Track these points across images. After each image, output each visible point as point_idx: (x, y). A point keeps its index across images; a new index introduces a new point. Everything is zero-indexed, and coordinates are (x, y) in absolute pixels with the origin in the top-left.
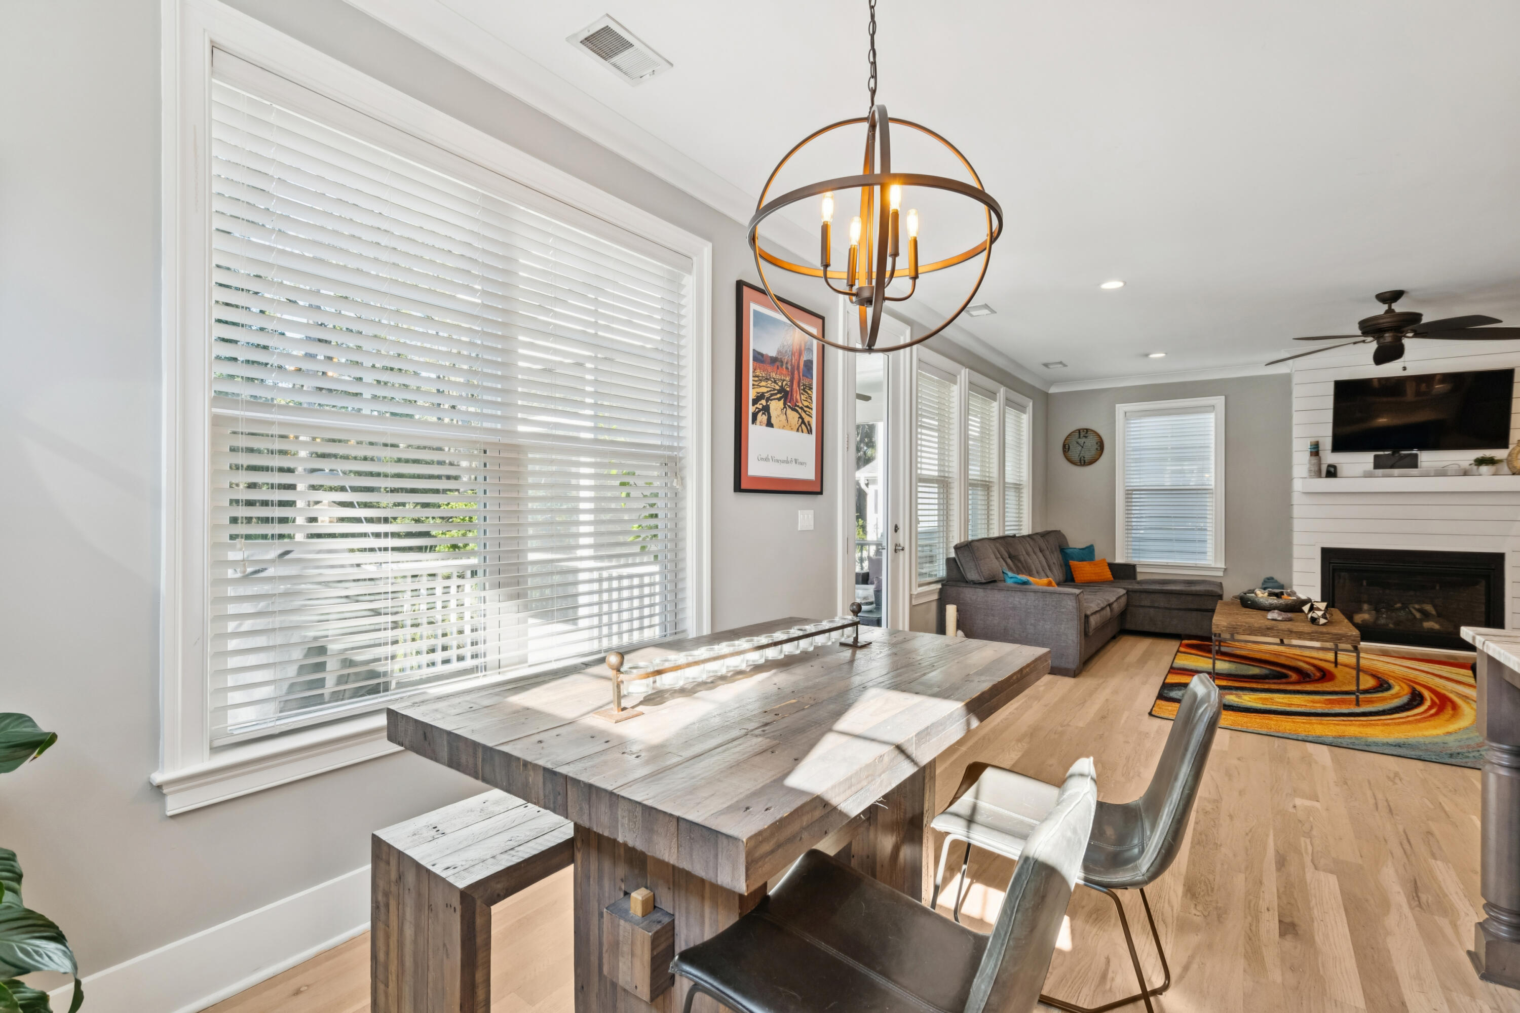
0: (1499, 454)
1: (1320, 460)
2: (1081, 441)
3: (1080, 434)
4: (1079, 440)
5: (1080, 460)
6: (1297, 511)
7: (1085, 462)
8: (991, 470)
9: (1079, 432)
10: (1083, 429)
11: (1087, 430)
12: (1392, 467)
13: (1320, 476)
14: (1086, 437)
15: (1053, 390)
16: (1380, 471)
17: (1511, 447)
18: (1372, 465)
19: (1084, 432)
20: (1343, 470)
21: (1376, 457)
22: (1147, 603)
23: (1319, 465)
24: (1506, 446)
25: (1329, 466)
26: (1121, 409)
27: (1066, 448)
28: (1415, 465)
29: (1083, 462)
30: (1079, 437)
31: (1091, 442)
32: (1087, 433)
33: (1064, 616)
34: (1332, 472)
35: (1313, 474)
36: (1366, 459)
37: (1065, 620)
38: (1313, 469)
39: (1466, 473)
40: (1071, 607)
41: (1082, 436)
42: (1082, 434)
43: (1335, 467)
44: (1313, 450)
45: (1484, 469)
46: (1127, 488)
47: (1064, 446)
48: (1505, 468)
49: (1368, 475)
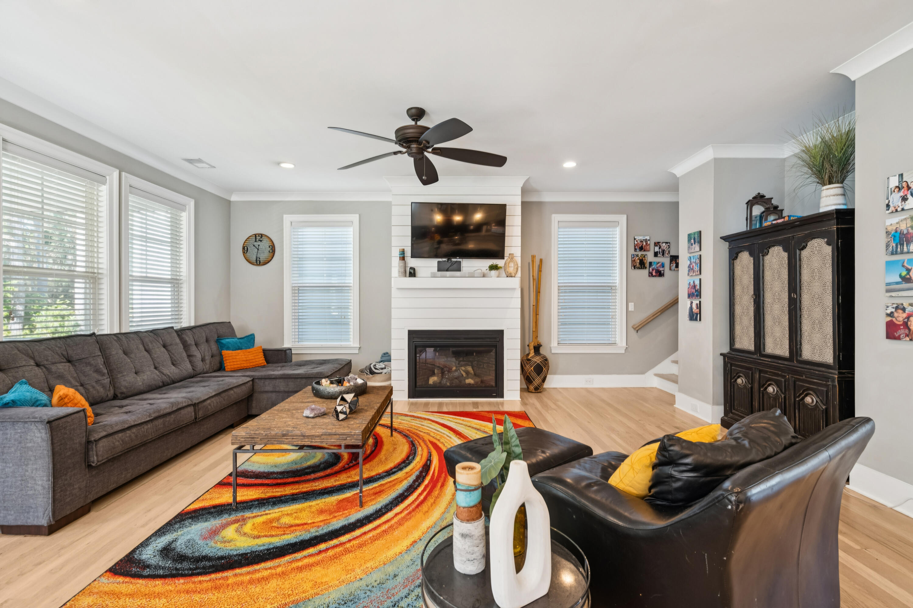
0: (500, 263)
1: (405, 263)
2: (256, 244)
3: (256, 238)
4: (255, 243)
5: (256, 261)
6: (395, 303)
7: (260, 262)
8: (100, 261)
9: (256, 236)
10: (259, 234)
11: (262, 235)
12: (447, 270)
13: (406, 276)
14: (261, 241)
15: (234, 198)
16: (440, 273)
17: (506, 258)
18: (436, 269)
19: (259, 237)
20: (419, 272)
21: (439, 262)
22: (269, 388)
23: (405, 267)
24: (503, 258)
25: (411, 268)
26: (288, 218)
27: (245, 250)
28: (459, 269)
29: (258, 263)
30: (256, 241)
31: (264, 245)
32: (261, 238)
33: (30, 453)
34: (413, 273)
35: (401, 274)
36: (433, 263)
37: (33, 458)
38: (400, 270)
39: (484, 276)
40: (39, 440)
41: (257, 240)
42: (258, 238)
43: (414, 269)
44: (401, 256)
45: (493, 272)
46: (294, 285)
47: (244, 248)
48: (502, 271)
49: (434, 276)
